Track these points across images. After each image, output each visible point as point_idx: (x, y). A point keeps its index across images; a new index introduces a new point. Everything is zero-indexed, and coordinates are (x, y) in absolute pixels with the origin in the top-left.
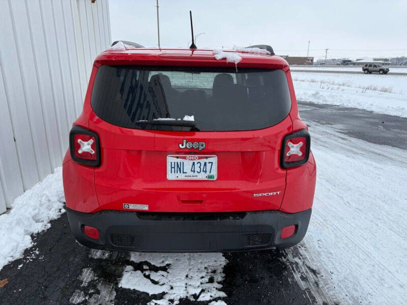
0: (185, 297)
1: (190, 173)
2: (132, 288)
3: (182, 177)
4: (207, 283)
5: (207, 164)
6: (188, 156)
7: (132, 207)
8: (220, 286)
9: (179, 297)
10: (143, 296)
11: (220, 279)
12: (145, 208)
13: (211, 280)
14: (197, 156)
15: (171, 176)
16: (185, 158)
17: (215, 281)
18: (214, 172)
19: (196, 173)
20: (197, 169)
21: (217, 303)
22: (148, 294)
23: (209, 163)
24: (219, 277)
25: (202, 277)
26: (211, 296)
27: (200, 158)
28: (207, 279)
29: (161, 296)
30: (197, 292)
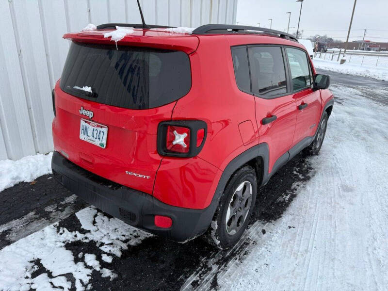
0: (96, 241)
1: (91, 137)
2: (78, 218)
3: (86, 139)
4: (122, 241)
5: (101, 132)
6: (91, 122)
7: (63, 153)
8: (126, 248)
9: (91, 239)
11: (133, 244)
13: (125, 241)
14: (96, 124)
15: (81, 136)
16: (89, 123)
17: (128, 243)
18: (104, 142)
19: (94, 139)
20: (95, 135)
21: (108, 257)
23: (102, 132)
24: (134, 242)
25: (124, 235)
26: (110, 251)
27: (98, 126)
28: (124, 238)
29: (85, 232)
30: (107, 242)
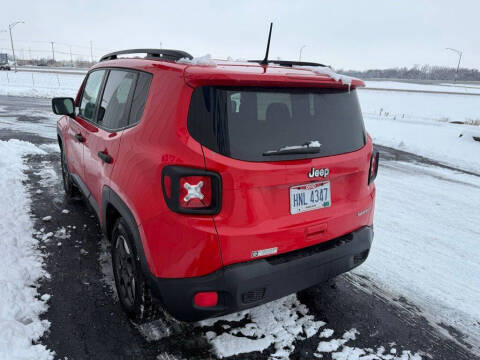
0: (295, 340)
1: (310, 203)
3: (303, 209)
4: (299, 319)
5: (323, 191)
6: (307, 185)
7: (261, 253)
8: (312, 317)
9: (290, 342)
10: (255, 356)
11: (306, 311)
12: (274, 251)
15: (294, 210)
16: (305, 188)
17: (304, 314)
18: (329, 198)
19: (315, 203)
20: (315, 198)
22: (259, 352)
23: (325, 189)
24: (304, 309)
25: (291, 315)
26: (315, 329)
27: (317, 186)
28: (296, 316)
29: (272, 348)
30: (300, 330)
